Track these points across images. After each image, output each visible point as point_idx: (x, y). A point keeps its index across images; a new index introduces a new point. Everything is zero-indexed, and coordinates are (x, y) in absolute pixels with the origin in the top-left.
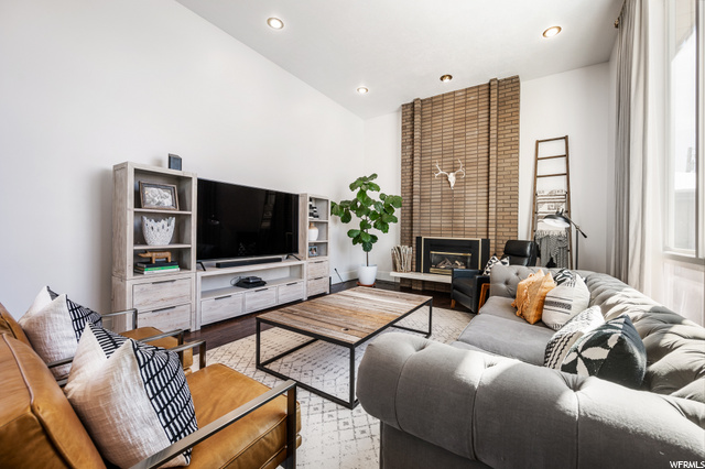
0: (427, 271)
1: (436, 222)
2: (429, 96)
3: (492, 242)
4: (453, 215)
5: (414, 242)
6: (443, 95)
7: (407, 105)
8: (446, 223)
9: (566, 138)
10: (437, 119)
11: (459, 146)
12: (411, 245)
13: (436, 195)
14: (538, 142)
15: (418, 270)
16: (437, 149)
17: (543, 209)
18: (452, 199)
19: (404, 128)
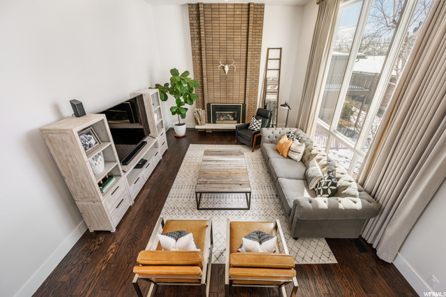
0: (214, 122)
1: (217, 94)
2: (209, 3)
3: (247, 105)
4: (227, 91)
5: (206, 107)
6: (219, 4)
7: (192, 5)
8: (223, 95)
9: (281, 49)
10: (216, 23)
11: (230, 47)
12: (204, 109)
13: (217, 78)
14: (268, 49)
15: (209, 122)
16: (216, 46)
17: (269, 88)
18: (226, 81)
19: (191, 25)
